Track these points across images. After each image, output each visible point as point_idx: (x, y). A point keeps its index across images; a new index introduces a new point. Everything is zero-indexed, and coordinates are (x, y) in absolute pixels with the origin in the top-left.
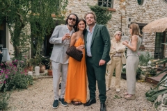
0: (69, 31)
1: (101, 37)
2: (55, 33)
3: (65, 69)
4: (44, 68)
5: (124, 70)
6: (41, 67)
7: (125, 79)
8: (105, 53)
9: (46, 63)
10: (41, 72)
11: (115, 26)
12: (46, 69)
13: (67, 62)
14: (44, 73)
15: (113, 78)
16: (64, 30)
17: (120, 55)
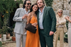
0: (26, 12)
1: (50, 15)
2: (16, 14)
3: (24, 38)
4: (9, 35)
5: (67, 36)
6: (7, 35)
7: (67, 42)
8: (53, 26)
9: (11, 32)
10: (7, 38)
11: (59, 3)
12: (11, 36)
13: (26, 33)
14: (10, 39)
15: (58, 41)
16: (23, 11)
17: (62, 26)
